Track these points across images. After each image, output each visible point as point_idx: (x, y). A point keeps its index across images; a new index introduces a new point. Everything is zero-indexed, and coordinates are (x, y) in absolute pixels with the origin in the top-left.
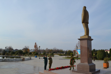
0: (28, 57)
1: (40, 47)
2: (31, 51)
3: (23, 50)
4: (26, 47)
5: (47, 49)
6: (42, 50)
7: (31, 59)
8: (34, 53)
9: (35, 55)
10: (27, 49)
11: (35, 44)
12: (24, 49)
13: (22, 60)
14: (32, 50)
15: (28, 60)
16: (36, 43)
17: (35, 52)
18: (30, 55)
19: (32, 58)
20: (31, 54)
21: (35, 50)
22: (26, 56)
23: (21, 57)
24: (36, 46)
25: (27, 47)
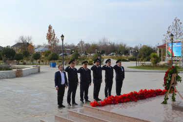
0: (31, 67)
1: (62, 36)
2: (37, 51)
3: (15, 49)
4: (22, 38)
5: (82, 42)
6: (69, 47)
7: (39, 72)
8: (46, 55)
10: (28, 43)
11: (49, 31)
12: (18, 44)
13: (15, 75)
14: (39, 46)
15: (31, 74)
16: (50, 28)
17: (49, 52)
18: (35, 62)
19: (43, 68)
20: (37, 57)
21: (50, 47)
22: (25, 64)
24: (50, 36)
25: (25, 38)
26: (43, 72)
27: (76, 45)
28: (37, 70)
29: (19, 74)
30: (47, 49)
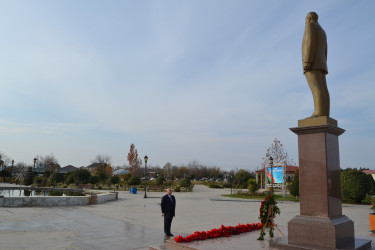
0: (107, 192)
1: (146, 157)
2: (115, 173)
3: (90, 170)
4: (99, 158)
5: (168, 165)
6: (153, 170)
7: (116, 199)
8: (126, 179)
9: (130, 184)
10: (105, 164)
11: (131, 150)
12: (94, 165)
13: (87, 201)
14: (118, 168)
15: (108, 201)
16: (132, 147)
17: (130, 175)
18: (112, 186)
19: (122, 194)
20: (115, 180)
21: (131, 169)
22: (100, 188)
23: (85, 190)
24: (132, 156)
25: (102, 158)
26: (121, 199)
27: (162, 167)
28: (114, 197)
29: (93, 201)
30: (127, 172)
